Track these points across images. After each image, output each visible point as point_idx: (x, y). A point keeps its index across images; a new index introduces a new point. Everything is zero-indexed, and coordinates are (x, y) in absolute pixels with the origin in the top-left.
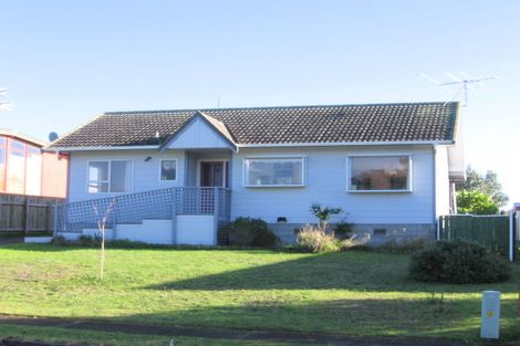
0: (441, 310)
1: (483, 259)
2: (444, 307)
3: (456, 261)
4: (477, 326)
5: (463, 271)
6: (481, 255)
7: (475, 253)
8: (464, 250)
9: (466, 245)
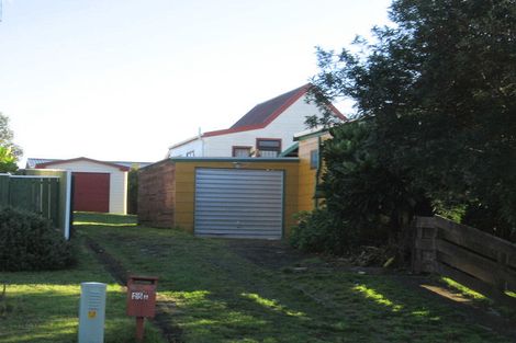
0: (9, 309)
1: (45, 236)
2: (11, 304)
3: (9, 239)
4: (70, 331)
5: (18, 254)
6: (42, 232)
7: (33, 228)
8: (19, 225)
9: (20, 218)
